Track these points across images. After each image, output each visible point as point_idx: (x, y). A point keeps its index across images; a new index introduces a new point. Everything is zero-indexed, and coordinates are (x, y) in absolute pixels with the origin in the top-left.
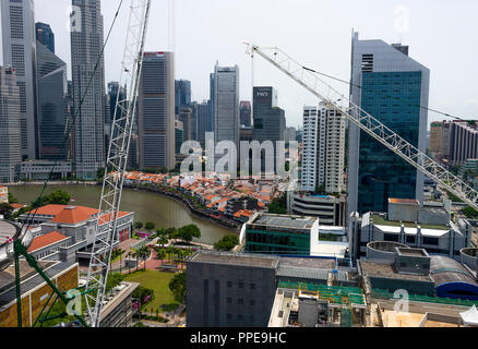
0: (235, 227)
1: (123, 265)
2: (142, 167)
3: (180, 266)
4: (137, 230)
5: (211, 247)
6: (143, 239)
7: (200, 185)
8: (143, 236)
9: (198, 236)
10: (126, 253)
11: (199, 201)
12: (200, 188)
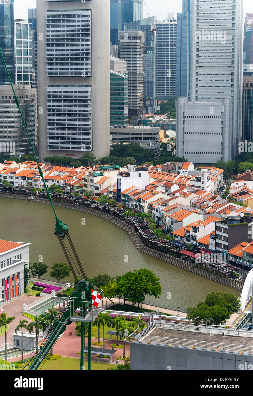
0: (232, 276)
1: (10, 345)
2: (44, 154)
3: (119, 351)
4: (35, 280)
5: (183, 316)
6: (48, 297)
7: (161, 189)
8: (48, 289)
9: (156, 292)
10: (15, 323)
11: (158, 223)
12: (161, 195)
